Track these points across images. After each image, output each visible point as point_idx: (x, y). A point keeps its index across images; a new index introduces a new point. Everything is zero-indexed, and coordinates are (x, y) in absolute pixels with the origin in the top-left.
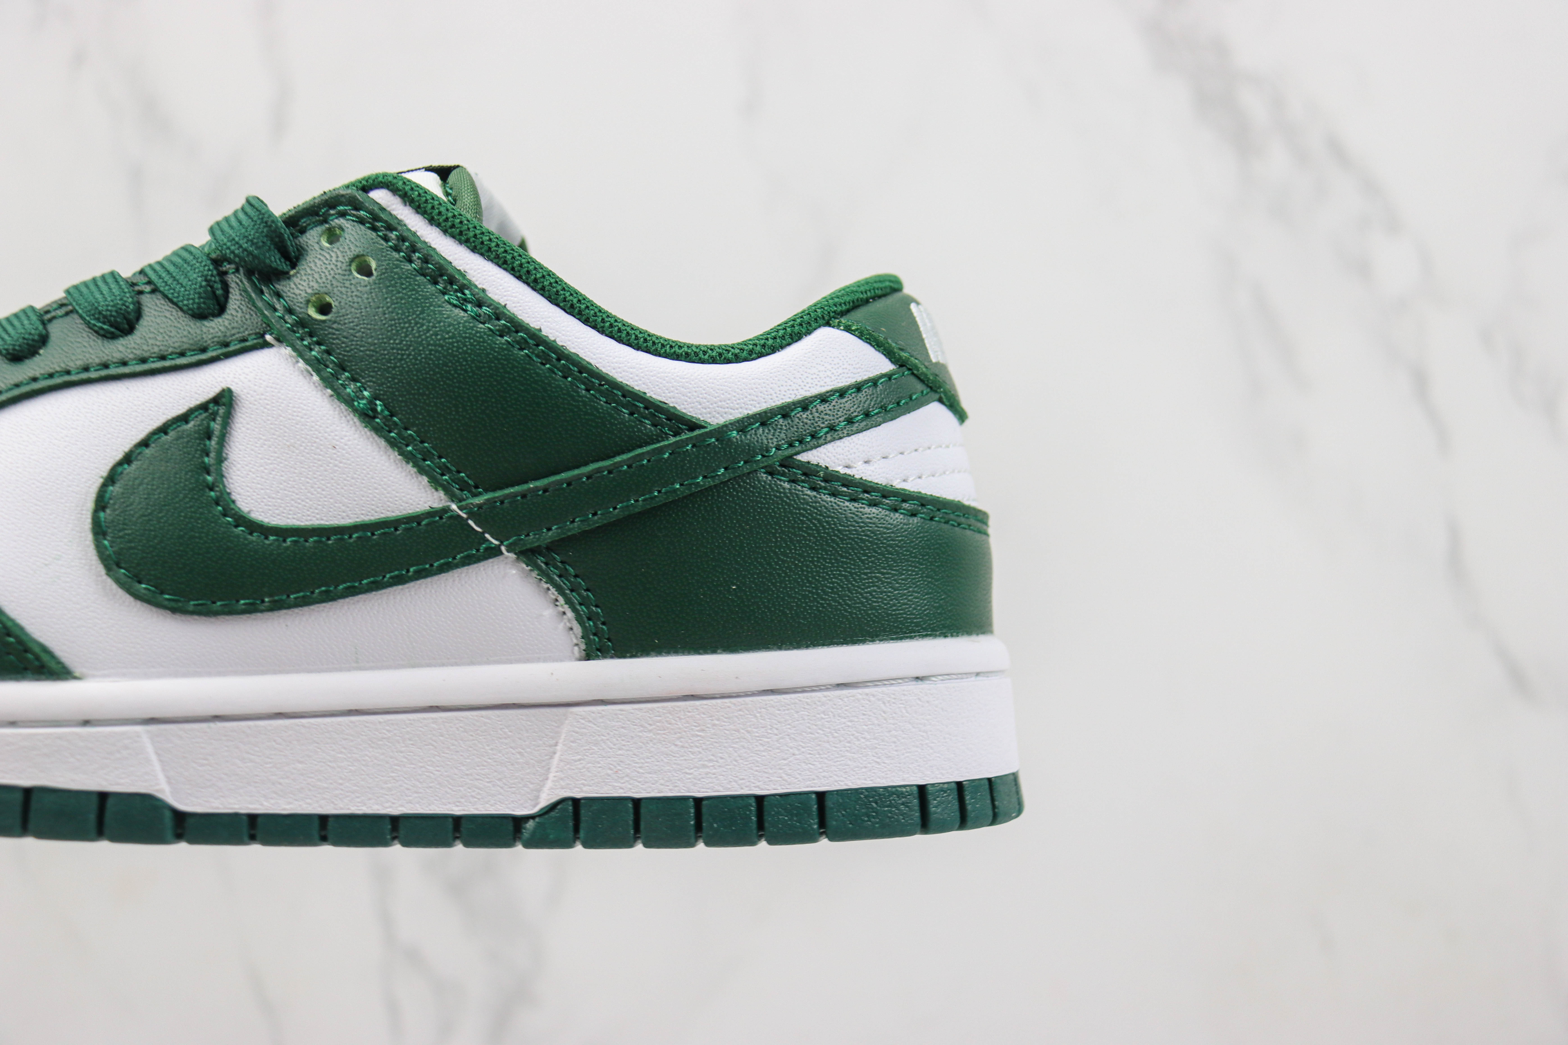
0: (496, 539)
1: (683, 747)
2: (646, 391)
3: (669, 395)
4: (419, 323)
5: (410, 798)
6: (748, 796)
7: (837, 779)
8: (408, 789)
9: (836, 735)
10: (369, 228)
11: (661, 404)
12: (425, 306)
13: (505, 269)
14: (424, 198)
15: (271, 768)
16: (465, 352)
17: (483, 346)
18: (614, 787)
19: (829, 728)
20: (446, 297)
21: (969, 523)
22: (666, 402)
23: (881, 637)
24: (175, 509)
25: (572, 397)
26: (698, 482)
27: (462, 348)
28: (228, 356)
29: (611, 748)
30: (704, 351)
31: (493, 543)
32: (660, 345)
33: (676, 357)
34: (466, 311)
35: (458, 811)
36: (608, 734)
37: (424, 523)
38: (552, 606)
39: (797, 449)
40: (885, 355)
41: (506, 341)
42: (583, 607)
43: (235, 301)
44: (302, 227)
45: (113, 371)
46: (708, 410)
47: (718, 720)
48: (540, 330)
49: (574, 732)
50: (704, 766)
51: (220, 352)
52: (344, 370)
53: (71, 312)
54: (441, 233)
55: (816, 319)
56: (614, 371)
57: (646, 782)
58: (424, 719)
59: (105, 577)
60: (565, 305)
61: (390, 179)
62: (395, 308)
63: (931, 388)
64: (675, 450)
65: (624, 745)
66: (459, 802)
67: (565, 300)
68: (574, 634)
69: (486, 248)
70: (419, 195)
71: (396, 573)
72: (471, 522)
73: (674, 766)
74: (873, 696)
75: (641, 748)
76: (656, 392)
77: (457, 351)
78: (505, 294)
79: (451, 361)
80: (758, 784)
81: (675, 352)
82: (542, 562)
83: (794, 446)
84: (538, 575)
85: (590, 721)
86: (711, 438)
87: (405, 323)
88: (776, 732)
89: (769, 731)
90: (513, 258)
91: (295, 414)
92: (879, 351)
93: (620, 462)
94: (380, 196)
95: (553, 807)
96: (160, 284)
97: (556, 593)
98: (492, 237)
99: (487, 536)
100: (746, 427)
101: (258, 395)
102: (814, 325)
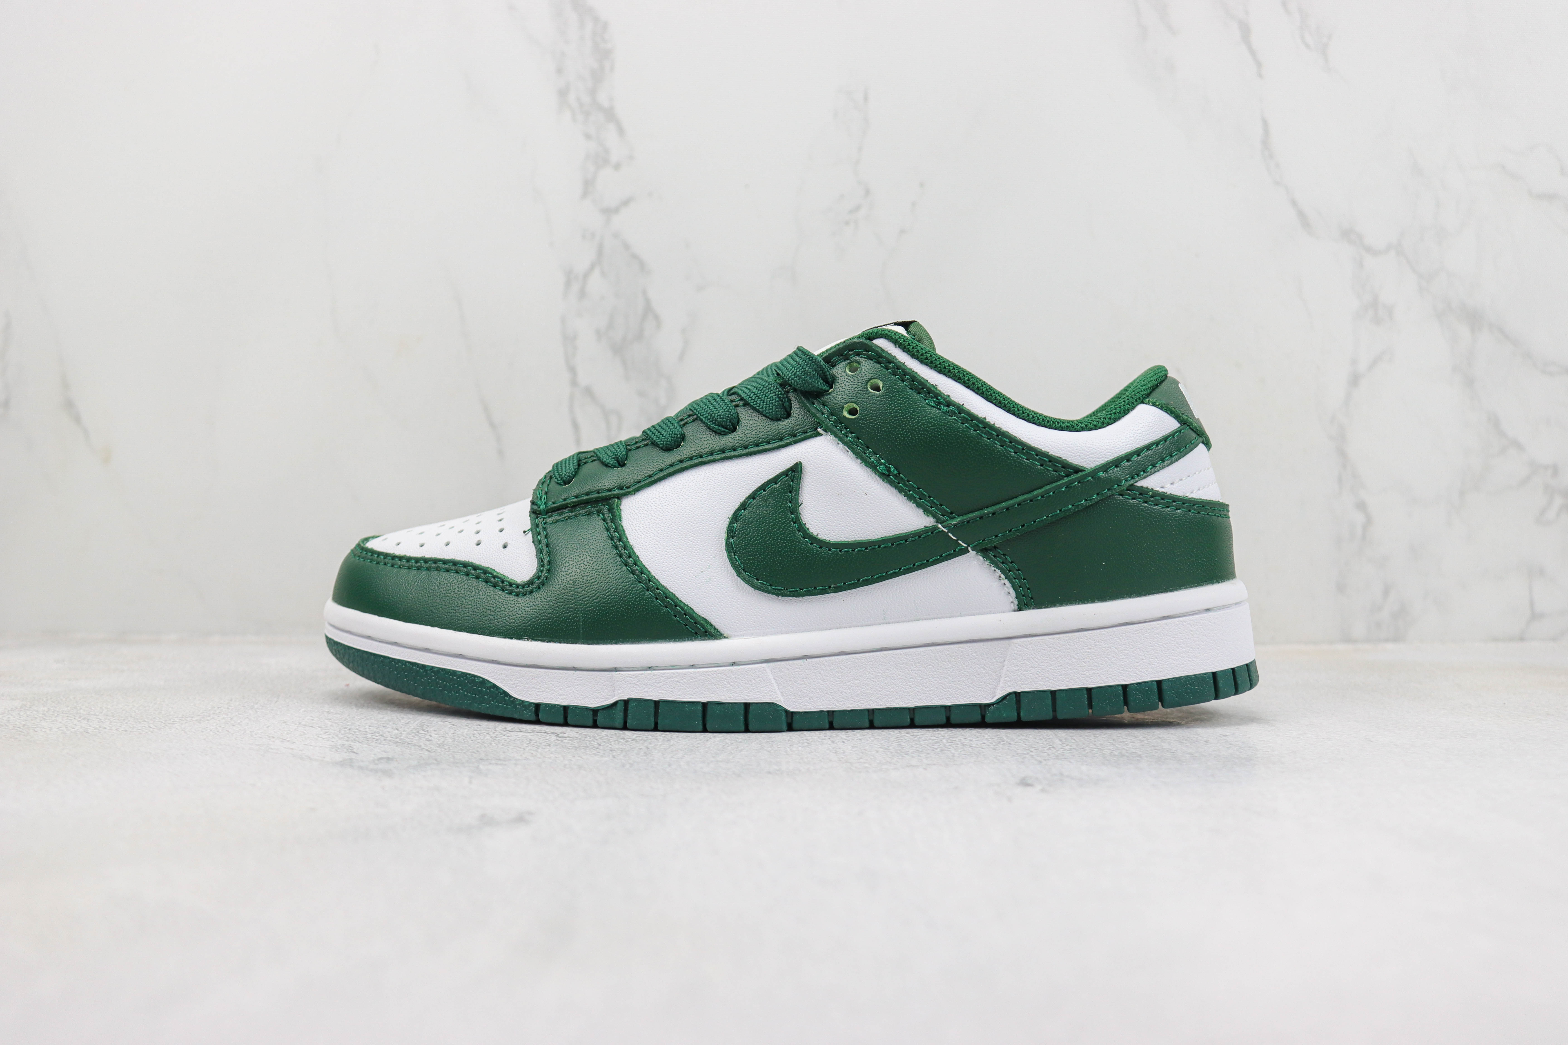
0: (965, 544)
1: (1079, 659)
2: (1048, 451)
3: (1061, 452)
4: (913, 418)
5: (920, 697)
6: (1118, 686)
7: (1168, 672)
8: (918, 692)
9: (1166, 646)
10: (875, 362)
11: (1058, 459)
12: (916, 408)
13: (959, 383)
14: (907, 343)
15: (839, 684)
16: (942, 434)
17: (953, 430)
18: (1040, 685)
19: (1161, 642)
20: (927, 401)
21: (1220, 513)
22: (1061, 457)
23: (1185, 587)
24: (775, 535)
25: (1008, 457)
26: (1082, 504)
27: (940, 432)
28: (796, 442)
29: (1037, 662)
30: (1076, 424)
31: (963, 546)
32: (1052, 422)
33: (1061, 429)
34: (940, 409)
35: (948, 703)
36: (1035, 654)
37: (922, 536)
38: (997, 580)
39: (1136, 480)
40: (1175, 418)
41: (966, 426)
42: (1016, 580)
43: (796, 409)
44: (833, 363)
45: (727, 454)
46: (1084, 460)
47: (1098, 642)
48: (985, 418)
49: (1015, 653)
50: (1092, 669)
51: (791, 440)
52: (868, 448)
53: (696, 419)
54: (919, 363)
55: (1136, 400)
56: (1029, 440)
57: (1059, 681)
58: (926, 650)
59: (736, 577)
60: (996, 402)
61: (886, 332)
62: (897, 409)
63: (1198, 435)
64: (1068, 486)
65: (1044, 660)
66: (948, 698)
67: (996, 399)
68: (1011, 596)
69: (947, 370)
70: (904, 341)
71: (907, 567)
72: (950, 535)
73: (1074, 670)
74: (1185, 622)
75: (1055, 661)
76: (1054, 452)
77: (937, 434)
78: (961, 397)
79: (934, 440)
80: (1123, 678)
81: (1061, 426)
82: (992, 555)
83: (1135, 478)
84: (989, 563)
85: (1023, 647)
86: (1089, 477)
87: (904, 418)
88: (1132, 647)
89: (1128, 647)
90: (964, 375)
91: (841, 475)
92: (1172, 416)
93: (1036, 495)
94: (880, 343)
95: (1004, 698)
96: (749, 400)
97: (1000, 573)
98: (950, 363)
99: (960, 542)
100: (1108, 469)
101: (817, 465)
102: (1135, 403)
